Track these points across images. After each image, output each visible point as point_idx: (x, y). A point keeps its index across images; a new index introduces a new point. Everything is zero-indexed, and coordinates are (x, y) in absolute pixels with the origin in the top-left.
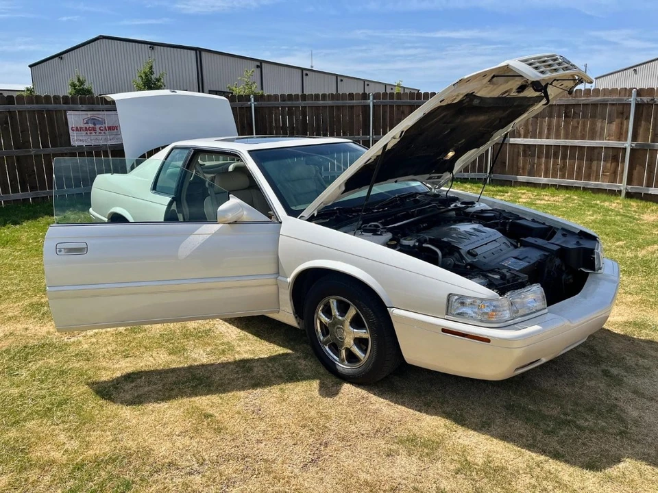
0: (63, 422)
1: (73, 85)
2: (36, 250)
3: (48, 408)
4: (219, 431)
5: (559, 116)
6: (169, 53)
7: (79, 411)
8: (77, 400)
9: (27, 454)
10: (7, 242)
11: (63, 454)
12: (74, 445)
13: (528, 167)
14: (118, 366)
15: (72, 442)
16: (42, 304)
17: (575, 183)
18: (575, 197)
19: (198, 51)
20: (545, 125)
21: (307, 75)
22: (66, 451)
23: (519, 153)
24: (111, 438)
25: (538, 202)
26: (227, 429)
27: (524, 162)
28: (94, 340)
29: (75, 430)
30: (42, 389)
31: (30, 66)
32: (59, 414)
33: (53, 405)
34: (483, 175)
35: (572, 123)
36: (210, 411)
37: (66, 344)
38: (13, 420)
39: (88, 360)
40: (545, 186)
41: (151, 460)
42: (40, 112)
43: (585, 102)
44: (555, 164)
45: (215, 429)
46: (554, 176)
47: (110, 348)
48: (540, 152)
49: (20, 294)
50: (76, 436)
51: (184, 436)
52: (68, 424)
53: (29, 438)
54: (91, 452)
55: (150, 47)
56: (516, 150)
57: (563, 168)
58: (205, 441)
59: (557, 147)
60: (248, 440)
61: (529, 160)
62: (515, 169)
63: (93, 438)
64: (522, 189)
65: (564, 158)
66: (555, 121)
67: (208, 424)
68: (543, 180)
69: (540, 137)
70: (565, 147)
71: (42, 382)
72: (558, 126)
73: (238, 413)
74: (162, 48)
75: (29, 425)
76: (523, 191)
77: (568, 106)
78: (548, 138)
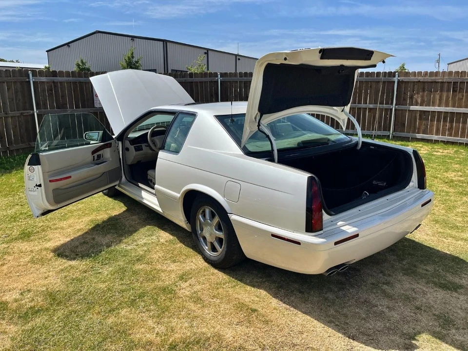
0: (148, 311)
1: (78, 65)
3: (132, 299)
4: (266, 322)
5: (449, 91)
6: (144, 43)
12: (161, 329)
13: (423, 127)
14: (171, 268)
15: (159, 327)
17: (459, 140)
18: (463, 151)
19: (165, 42)
20: (438, 97)
21: (239, 59)
22: (157, 334)
23: (416, 117)
25: (435, 153)
26: (272, 321)
27: (420, 124)
28: (145, 248)
29: (158, 317)
31: (47, 51)
32: (143, 304)
34: (386, 133)
35: (459, 96)
36: (254, 307)
38: (109, 308)
40: (436, 142)
41: (224, 343)
42: (75, 83)
44: (444, 125)
45: (263, 321)
46: (444, 134)
47: (160, 255)
48: (433, 117)
51: (242, 326)
52: (152, 312)
55: (132, 39)
56: (414, 115)
57: (451, 128)
58: (259, 330)
59: (446, 113)
60: (291, 331)
61: (424, 122)
62: (412, 128)
64: (418, 144)
65: (451, 122)
66: (445, 94)
67: (256, 317)
68: (435, 137)
69: (433, 105)
70: (452, 113)
72: (448, 97)
73: (275, 309)
74: (140, 39)
75: (123, 312)
76: (420, 145)
77: (455, 83)
78: (439, 106)
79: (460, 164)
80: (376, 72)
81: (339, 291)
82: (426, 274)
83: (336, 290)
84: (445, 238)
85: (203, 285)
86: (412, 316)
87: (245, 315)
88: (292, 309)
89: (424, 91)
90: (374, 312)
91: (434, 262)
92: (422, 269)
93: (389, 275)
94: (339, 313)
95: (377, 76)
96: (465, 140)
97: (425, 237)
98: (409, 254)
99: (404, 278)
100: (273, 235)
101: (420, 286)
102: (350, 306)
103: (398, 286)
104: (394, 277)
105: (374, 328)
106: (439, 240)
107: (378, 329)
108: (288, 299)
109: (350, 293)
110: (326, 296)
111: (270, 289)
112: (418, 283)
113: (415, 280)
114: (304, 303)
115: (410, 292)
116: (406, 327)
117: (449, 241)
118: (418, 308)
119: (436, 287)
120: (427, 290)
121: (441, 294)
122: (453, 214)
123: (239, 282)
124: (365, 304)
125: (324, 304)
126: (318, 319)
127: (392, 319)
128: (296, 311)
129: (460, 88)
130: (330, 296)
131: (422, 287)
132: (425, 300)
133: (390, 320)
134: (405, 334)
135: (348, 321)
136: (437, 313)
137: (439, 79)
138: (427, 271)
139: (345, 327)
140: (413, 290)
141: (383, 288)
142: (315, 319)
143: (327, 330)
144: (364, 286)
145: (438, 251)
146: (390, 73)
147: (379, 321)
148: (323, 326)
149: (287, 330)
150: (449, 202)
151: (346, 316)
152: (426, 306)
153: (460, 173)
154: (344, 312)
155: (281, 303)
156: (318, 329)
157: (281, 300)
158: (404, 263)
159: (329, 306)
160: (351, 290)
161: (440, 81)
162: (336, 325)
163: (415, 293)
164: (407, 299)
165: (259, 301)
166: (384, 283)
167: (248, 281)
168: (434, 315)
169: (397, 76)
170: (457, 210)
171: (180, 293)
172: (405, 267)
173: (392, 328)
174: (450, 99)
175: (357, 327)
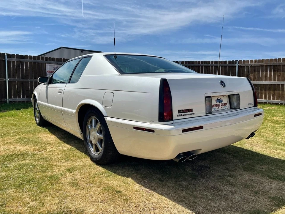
0: (29, 191)
2: (26, 119)
3: (21, 183)
4: (126, 200)
5: (271, 71)
7: (39, 186)
8: (39, 180)
9: (4, 207)
10: (13, 116)
11: (27, 209)
14: (63, 165)
15: (34, 202)
16: (25, 138)
17: (280, 102)
20: (264, 75)
22: (29, 207)
24: (57, 202)
26: (131, 200)
28: (50, 153)
29: (36, 196)
30: (19, 174)
32: (27, 186)
33: (25, 181)
35: (277, 74)
36: (119, 189)
37: (35, 154)
39: (47, 161)
40: (265, 103)
43: (283, 64)
44: (270, 93)
45: (124, 200)
47: (59, 157)
48: (262, 88)
49: (15, 134)
50: (36, 198)
51: (105, 203)
52: (32, 192)
53: (7, 198)
54: (45, 209)
55: (82, 51)
57: (274, 95)
58: (118, 206)
59: (270, 85)
60: (146, 207)
63: (47, 201)
65: (274, 90)
66: (268, 73)
67: (119, 196)
68: (264, 101)
69: (262, 80)
70: (274, 85)
71: (20, 170)
72: (270, 75)
73: (137, 191)
74: (86, 52)
77: (275, 66)
78: (265, 81)
79: (281, 113)
80: (224, 61)
81: (192, 180)
82: (262, 171)
83: (189, 179)
84: (275, 150)
85: (84, 175)
86: (252, 198)
87: (110, 195)
88: (151, 191)
89: (255, 71)
90: (219, 195)
91: (268, 164)
92: (258, 167)
93: (233, 171)
94: (190, 195)
95: (225, 63)
96: (283, 102)
97: (260, 149)
98: (249, 159)
99: (245, 173)
100: (136, 128)
101: (258, 178)
102: (200, 190)
103: (240, 177)
104: (237, 172)
105: (219, 206)
106: (270, 151)
107: (222, 207)
108: (150, 185)
109: (201, 182)
110: (181, 183)
111: (136, 178)
112: (256, 176)
113: (253, 174)
114: (162, 187)
115: (249, 182)
116: (246, 206)
117: (278, 151)
118: (256, 193)
119: (270, 179)
120: (263, 181)
121: (275, 183)
122: (279, 138)
123: (113, 173)
124: (212, 189)
125: (178, 189)
126: (171, 199)
127: (234, 200)
128: (154, 193)
129: (278, 69)
130: (184, 183)
131: (259, 179)
132: (262, 187)
133: (233, 201)
134: (246, 211)
135: (196, 201)
136: (272, 196)
137: (264, 64)
138: (263, 169)
139: (194, 205)
140: (252, 181)
141: (228, 179)
142: (169, 199)
143: (178, 207)
144: (213, 177)
145: (271, 157)
146: (233, 61)
147: (223, 201)
148: (175, 203)
149: (142, 206)
150: (276, 131)
151: (195, 197)
152: (263, 191)
153: (282, 118)
154: (194, 194)
155: (143, 187)
156: (170, 206)
157: (144, 186)
158: (245, 164)
159: (182, 190)
160: (202, 180)
161: (265, 65)
162: (186, 204)
163: (254, 183)
164: (247, 186)
165: (125, 186)
166: (228, 176)
167: (121, 173)
168: (270, 197)
169: (237, 63)
170: (282, 136)
171: (63, 180)
172: (246, 166)
173: (235, 206)
174: (272, 76)
175: (204, 205)
